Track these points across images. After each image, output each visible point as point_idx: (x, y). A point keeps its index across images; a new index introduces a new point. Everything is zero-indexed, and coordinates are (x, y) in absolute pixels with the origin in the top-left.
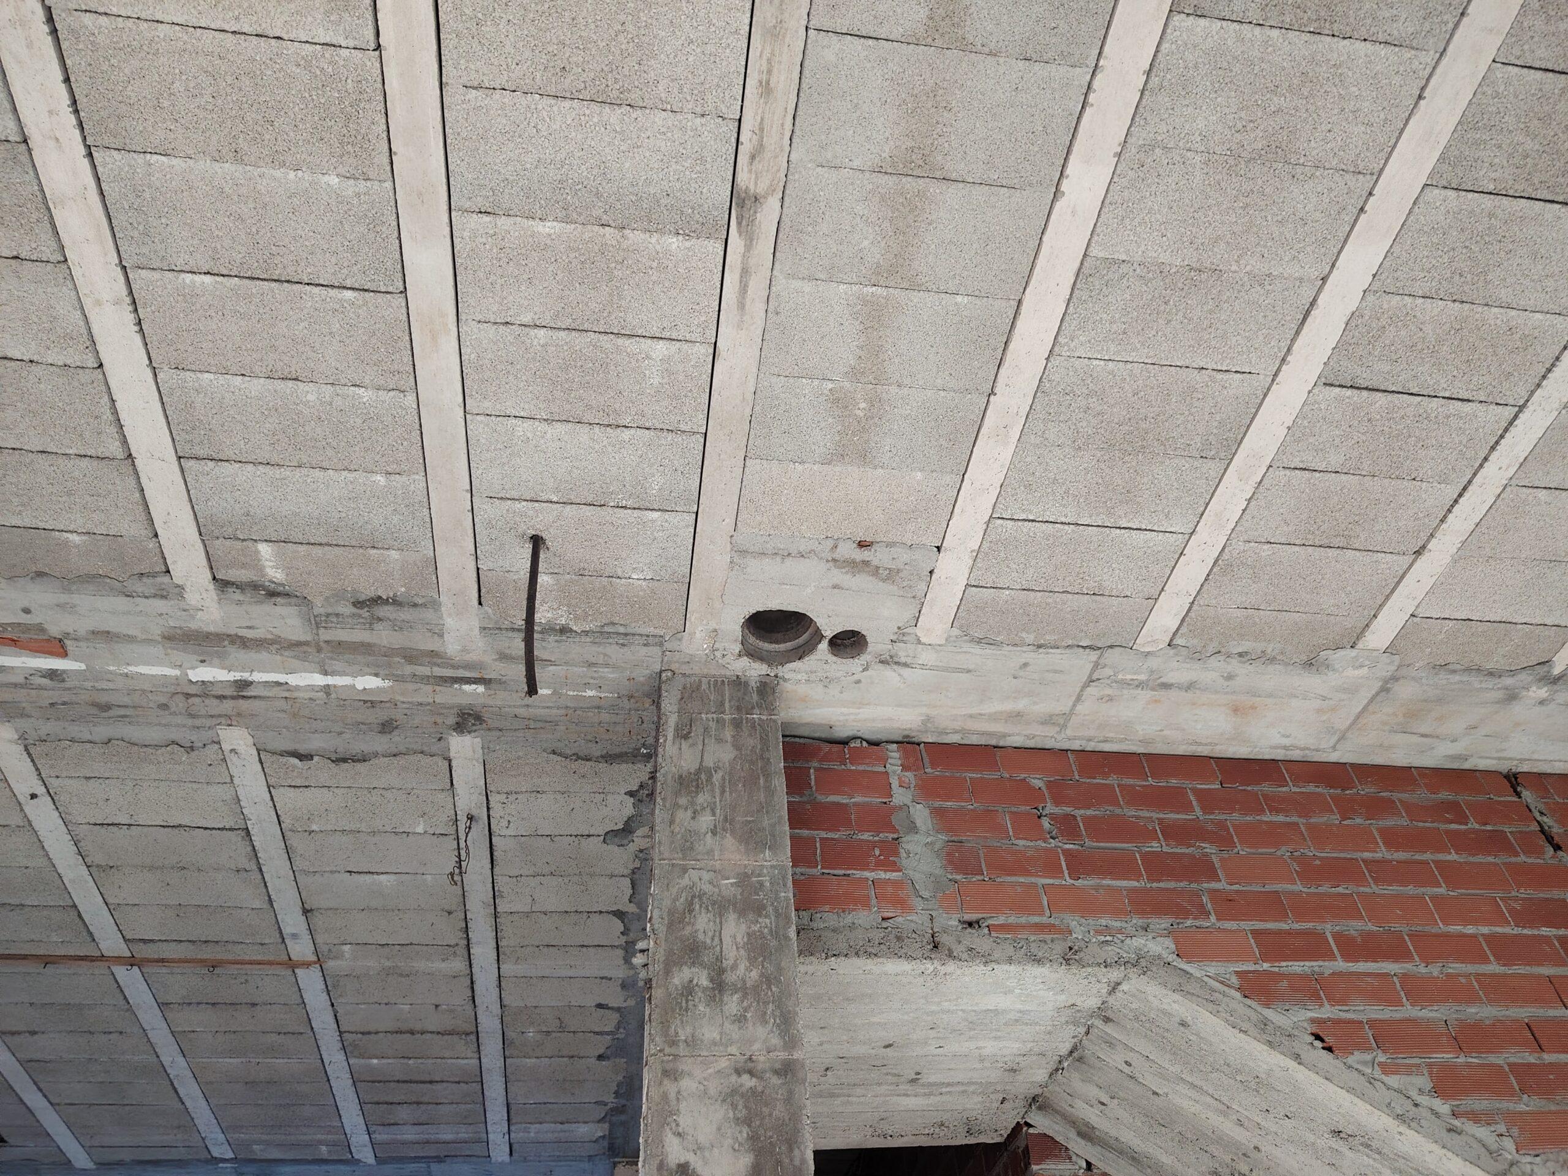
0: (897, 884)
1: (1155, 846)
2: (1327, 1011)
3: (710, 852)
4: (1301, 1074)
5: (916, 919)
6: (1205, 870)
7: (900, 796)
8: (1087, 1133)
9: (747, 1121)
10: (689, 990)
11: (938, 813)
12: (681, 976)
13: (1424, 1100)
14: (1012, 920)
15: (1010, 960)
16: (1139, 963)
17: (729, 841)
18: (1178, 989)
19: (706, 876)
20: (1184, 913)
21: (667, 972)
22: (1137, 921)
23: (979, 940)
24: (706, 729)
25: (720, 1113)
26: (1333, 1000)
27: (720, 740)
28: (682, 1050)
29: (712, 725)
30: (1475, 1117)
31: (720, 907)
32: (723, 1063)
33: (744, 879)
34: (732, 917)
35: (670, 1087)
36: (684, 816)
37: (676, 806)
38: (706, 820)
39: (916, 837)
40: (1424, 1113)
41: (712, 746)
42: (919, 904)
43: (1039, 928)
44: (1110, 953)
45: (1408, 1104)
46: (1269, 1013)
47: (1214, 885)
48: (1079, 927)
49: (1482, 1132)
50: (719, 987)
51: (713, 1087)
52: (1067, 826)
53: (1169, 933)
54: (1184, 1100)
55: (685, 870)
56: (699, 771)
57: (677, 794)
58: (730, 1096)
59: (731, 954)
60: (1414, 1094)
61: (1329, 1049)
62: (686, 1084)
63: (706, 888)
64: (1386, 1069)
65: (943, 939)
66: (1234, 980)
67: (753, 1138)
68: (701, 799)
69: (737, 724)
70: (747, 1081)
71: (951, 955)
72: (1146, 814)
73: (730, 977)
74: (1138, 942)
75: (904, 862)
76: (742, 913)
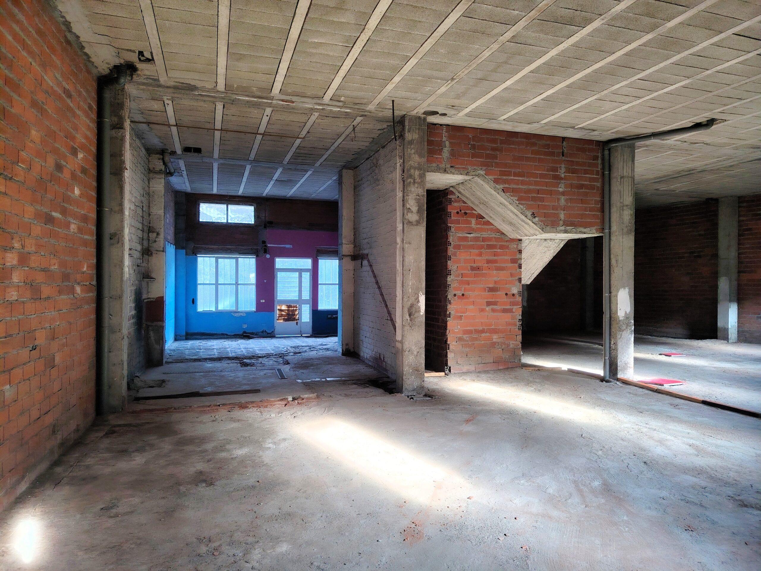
0: (441, 158)
1: (488, 152)
2: (507, 186)
3: (413, 158)
4: (498, 195)
5: (443, 166)
6: (495, 157)
7: (444, 139)
8: (459, 192)
9: (418, 203)
10: (410, 182)
11: (450, 143)
12: (409, 180)
13: (515, 201)
14: (459, 167)
15: (457, 174)
16: (478, 176)
17: (417, 156)
18: (484, 181)
19: (413, 162)
20: (489, 166)
21: (407, 180)
22: (480, 168)
23: (453, 170)
24: (413, 130)
25: (414, 201)
26: (508, 184)
27: (416, 133)
28: (409, 192)
29: (414, 129)
30: (522, 204)
31: (415, 168)
32: (415, 194)
33: (419, 163)
34: (417, 170)
35: (407, 197)
36: (409, 150)
37: (408, 148)
38: (413, 151)
39: (446, 149)
40: (515, 203)
41: (414, 134)
42: (444, 163)
43: (463, 168)
44: (474, 173)
45: (512, 201)
46: (497, 186)
47: (496, 161)
48: (470, 168)
49: (522, 207)
50: (414, 182)
51: (413, 197)
52: (474, 147)
53: (485, 170)
54: (479, 193)
55: (409, 161)
56: (412, 140)
57: (408, 145)
58: (416, 199)
59: (416, 177)
60: (514, 200)
61: (504, 192)
62: (409, 197)
63: (413, 165)
64: (512, 196)
65: (447, 169)
66: (493, 179)
67: (418, 205)
68: (412, 146)
69: (419, 129)
70: (418, 197)
71: (448, 173)
72: (489, 145)
73: (416, 181)
74: (479, 172)
75: (443, 154)
76: (418, 170)
